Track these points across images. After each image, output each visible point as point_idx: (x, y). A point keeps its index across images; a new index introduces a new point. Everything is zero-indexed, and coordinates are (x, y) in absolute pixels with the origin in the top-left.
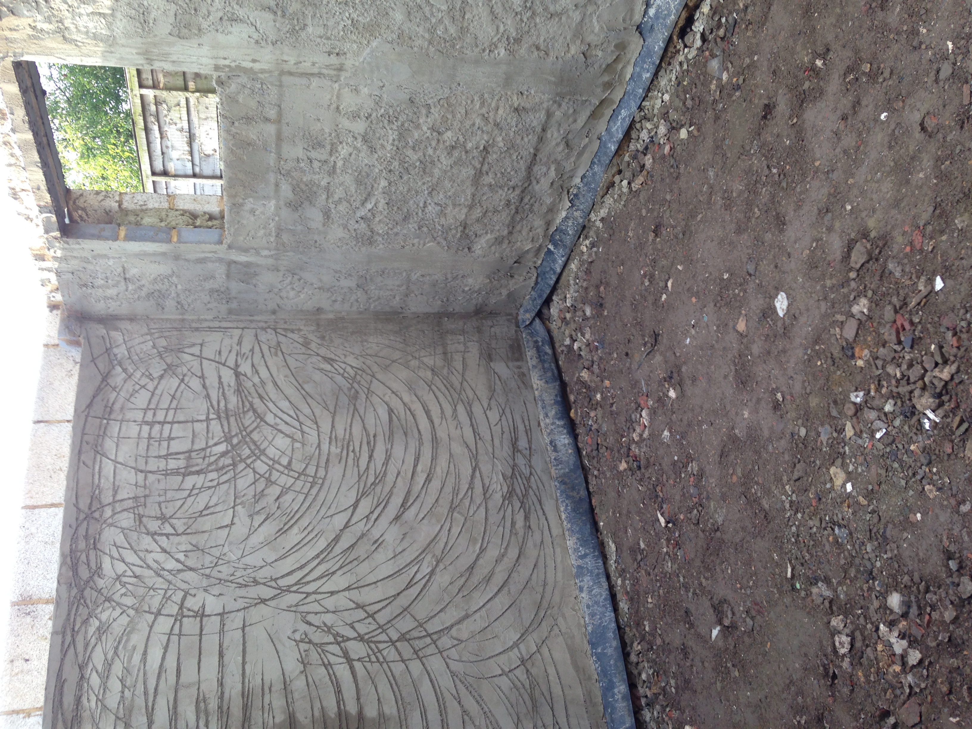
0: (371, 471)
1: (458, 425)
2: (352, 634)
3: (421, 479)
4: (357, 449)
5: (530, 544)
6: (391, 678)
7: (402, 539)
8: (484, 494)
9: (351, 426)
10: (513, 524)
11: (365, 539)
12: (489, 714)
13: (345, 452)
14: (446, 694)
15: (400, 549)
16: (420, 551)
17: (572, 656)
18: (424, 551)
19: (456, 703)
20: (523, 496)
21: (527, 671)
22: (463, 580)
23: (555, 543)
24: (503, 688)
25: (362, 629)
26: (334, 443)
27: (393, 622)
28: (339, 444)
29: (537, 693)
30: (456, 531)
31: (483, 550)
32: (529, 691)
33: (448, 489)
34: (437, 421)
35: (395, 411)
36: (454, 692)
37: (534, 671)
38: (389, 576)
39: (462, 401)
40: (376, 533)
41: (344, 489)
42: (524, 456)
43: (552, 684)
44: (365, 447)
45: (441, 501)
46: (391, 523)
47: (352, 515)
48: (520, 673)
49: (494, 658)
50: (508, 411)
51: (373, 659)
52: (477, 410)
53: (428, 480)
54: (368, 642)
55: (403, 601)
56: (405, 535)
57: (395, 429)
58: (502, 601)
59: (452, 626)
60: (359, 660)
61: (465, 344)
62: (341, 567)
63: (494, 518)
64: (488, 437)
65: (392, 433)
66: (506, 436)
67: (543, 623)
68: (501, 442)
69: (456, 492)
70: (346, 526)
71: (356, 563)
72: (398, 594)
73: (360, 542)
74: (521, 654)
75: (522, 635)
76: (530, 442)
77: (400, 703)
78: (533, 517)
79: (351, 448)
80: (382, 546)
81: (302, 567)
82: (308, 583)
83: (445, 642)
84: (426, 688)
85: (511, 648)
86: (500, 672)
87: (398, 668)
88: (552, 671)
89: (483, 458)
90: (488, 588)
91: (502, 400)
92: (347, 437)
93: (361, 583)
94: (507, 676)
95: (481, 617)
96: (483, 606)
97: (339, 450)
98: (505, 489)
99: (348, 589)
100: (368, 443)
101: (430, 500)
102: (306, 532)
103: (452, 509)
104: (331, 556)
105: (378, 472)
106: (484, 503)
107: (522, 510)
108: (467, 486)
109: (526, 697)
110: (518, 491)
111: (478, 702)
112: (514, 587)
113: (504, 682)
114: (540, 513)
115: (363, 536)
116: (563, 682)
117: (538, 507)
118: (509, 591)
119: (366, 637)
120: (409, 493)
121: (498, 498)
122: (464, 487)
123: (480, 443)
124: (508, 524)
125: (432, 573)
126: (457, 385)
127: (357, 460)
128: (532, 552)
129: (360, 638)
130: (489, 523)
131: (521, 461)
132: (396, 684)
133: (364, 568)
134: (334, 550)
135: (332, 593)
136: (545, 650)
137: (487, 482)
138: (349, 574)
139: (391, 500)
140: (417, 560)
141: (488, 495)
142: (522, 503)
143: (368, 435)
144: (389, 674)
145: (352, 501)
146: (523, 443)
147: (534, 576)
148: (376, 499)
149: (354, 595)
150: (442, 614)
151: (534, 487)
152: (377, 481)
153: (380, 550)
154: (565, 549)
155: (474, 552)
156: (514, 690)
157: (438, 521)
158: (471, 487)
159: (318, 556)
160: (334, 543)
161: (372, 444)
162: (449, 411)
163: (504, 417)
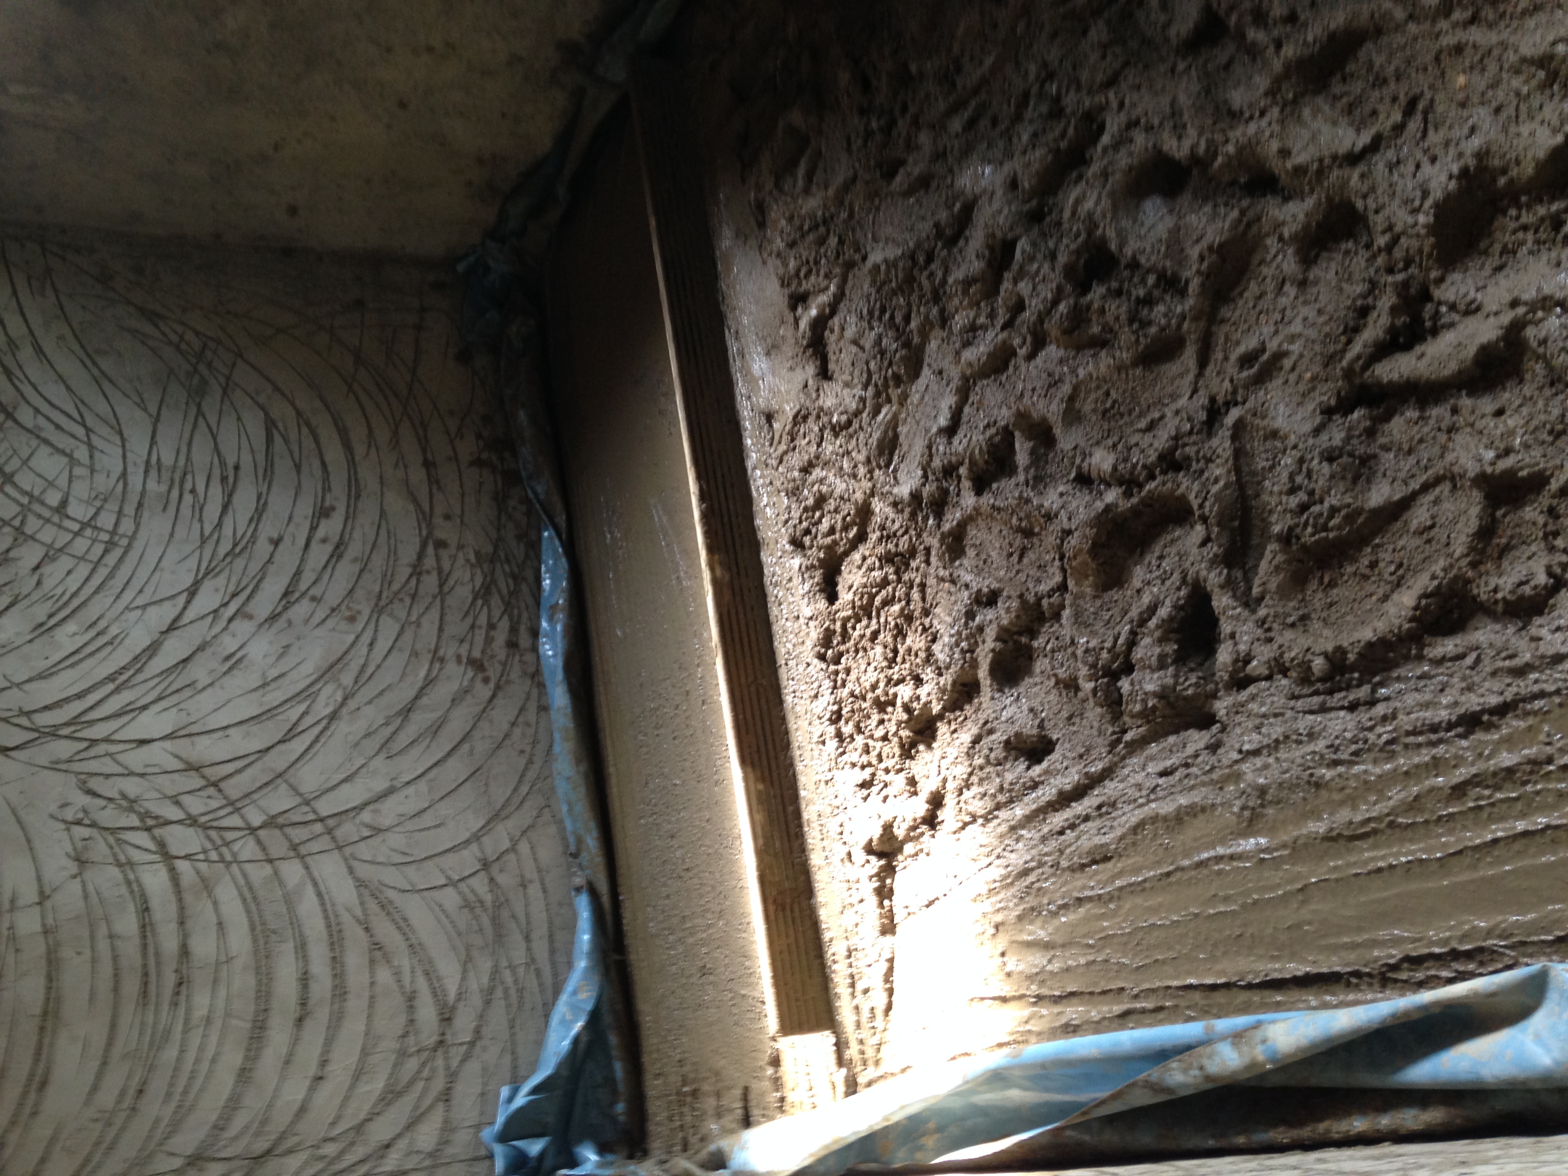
2: (173, 813)
4: (201, 488)
8: (441, 586)
13: (175, 493)
14: (346, 918)
26: (153, 473)
46: (260, 625)
47: (185, 608)
48: (480, 884)
49: (436, 860)
51: (214, 856)
59: (364, 805)
79: (188, 486)
81: (82, 695)
82: (94, 722)
83: (348, 830)
84: (308, 905)
86: (443, 881)
87: (259, 873)
102: (92, 633)
104: (140, 677)
108: (410, 569)
118: (472, 752)
126: (402, 387)
127: (199, 509)
138: (174, 711)
142: (507, 605)
143: (223, 464)
150: (346, 787)
159: (115, 675)
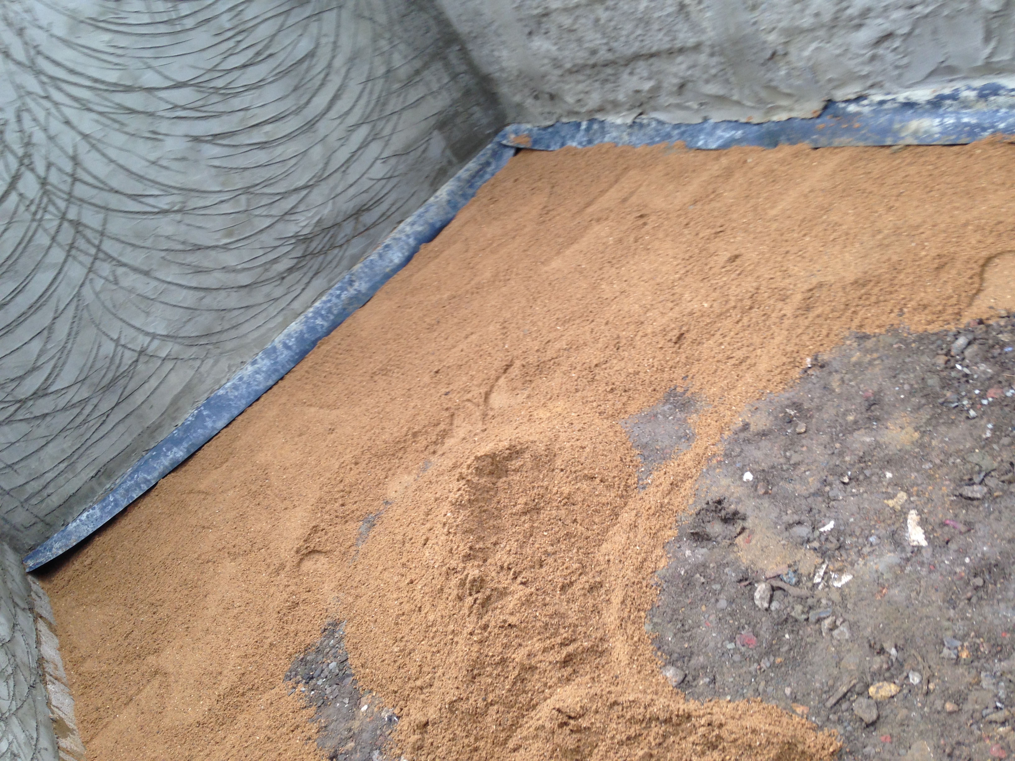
0: (228, 78)
1: (344, 140)
2: (41, 170)
3: (257, 137)
4: (242, 46)
5: (266, 289)
6: (27, 239)
7: (177, 159)
8: (286, 214)
9: (264, 21)
10: (275, 261)
11: (150, 120)
12: (66, 352)
13: (229, 35)
14: (54, 300)
15: (164, 163)
16: (178, 185)
17: (182, 392)
18: (180, 189)
19: (51, 315)
20: (311, 253)
21: (137, 361)
22: (180, 247)
23: (284, 312)
24: (102, 350)
25: (54, 177)
26: (234, 13)
27: (85, 205)
28: (235, 22)
29: (122, 382)
30: (227, 208)
31: (225, 247)
32: (118, 374)
33: (265, 173)
34: (333, 114)
35: (315, 59)
36: (62, 307)
37: (141, 367)
38: (128, 171)
39: (374, 127)
40: (163, 127)
41: (190, 60)
42: (355, 229)
43: (141, 390)
44: (250, 53)
45: (246, 173)
46: (186, 136)
47: (165, 88)
48: (129, 357)
49: (124, 324)
50: (394, 181)
51: (33, 208)
52: (374, 149)
53: (262, 145)
54: (45, 193)
55: (114, 201)
56: (185, 158)
57: (293, 73)
59: (124, 265)
60: (21, 195)
61: (441, 88)
62: (101, 113)
63: (268, 239)
64: (352, 177)
65: (286, 73)
66: (366, 197)
67: (194, 349)
68: (355, 196)
69: (268, 182)
70: (149, 90)
71: (117, 126)
72: (117, 192)
73: (142, 116)
74: (148, 346)
75: (167, 336)
76: (374, 224)
77: (10, 262)
78: (296, 276)
79: (238, 39)
80: (157, 143)
81: (72, 71)
82: (60, 89)
83: (105, 268)
84: (44, 278)
85: (147, 334)
86: (115, 337)
87: (43, 240)
88: (153, 383)
89: (324, 188)
90: (190, 276)
91: (402, 168)
92: (248, 25)
93: (100, 146)
94: (117, 346)
95: (155, 287)
96: (169, 283)
97: (229, 25)
98: (306, 231)
99: (85, 136)
100: (258, 54)
101: (241, 162)
102: (112, 50)
103: (246, 190)
104: (105, 95)
105: (233, 85)
106: (276, 219)
107: (295, 261)
108: (283, 190)
109: (110, 376)
110: (314, 245)
111: (69, 334)
112: (209, 301)
113: (108, 348)
114: (305, 280)
115: (151, 115)
116: (151, 398)
117: (310, 274)
118: (202, 298)
119: (48, 187)
120: (232, 134)
121: (291, 229)
122: (281, 188)
123: (338, 175)
124: (272, 256)
125: (165, 212)
126: (389, 109)
127: (230, 54)
128: (259, 296)
129: (44, 182)
130: (259, 236)
131: (348, 228)
132: (25, 248)
133: (119, 139)
134: (114, 94)
135: (67, 122)
136: (169, 365)
137: (301, 208)
138: (100, 127)
139: (210, 119)
140: (167, 189)
141: (287, 217)
142: (304, 256)
143: (266, 47)
144: (30, 234)
145: (182, 77)
146: (368, 218)
147: (236, 313)
148: (201, 103)
149: (83, 147)
150: (129, 249)
151: (329, 258)
152: (221, 91)
153: (150, 144)
154: (285, 324)
155: (217, 240)
156: (108, 360)
157: (223, 184)
158: (284, 195)
159: (96, 81)
160: (122, 89)
161: (260, 59)
162: (352, 119)
163: (384, 182)
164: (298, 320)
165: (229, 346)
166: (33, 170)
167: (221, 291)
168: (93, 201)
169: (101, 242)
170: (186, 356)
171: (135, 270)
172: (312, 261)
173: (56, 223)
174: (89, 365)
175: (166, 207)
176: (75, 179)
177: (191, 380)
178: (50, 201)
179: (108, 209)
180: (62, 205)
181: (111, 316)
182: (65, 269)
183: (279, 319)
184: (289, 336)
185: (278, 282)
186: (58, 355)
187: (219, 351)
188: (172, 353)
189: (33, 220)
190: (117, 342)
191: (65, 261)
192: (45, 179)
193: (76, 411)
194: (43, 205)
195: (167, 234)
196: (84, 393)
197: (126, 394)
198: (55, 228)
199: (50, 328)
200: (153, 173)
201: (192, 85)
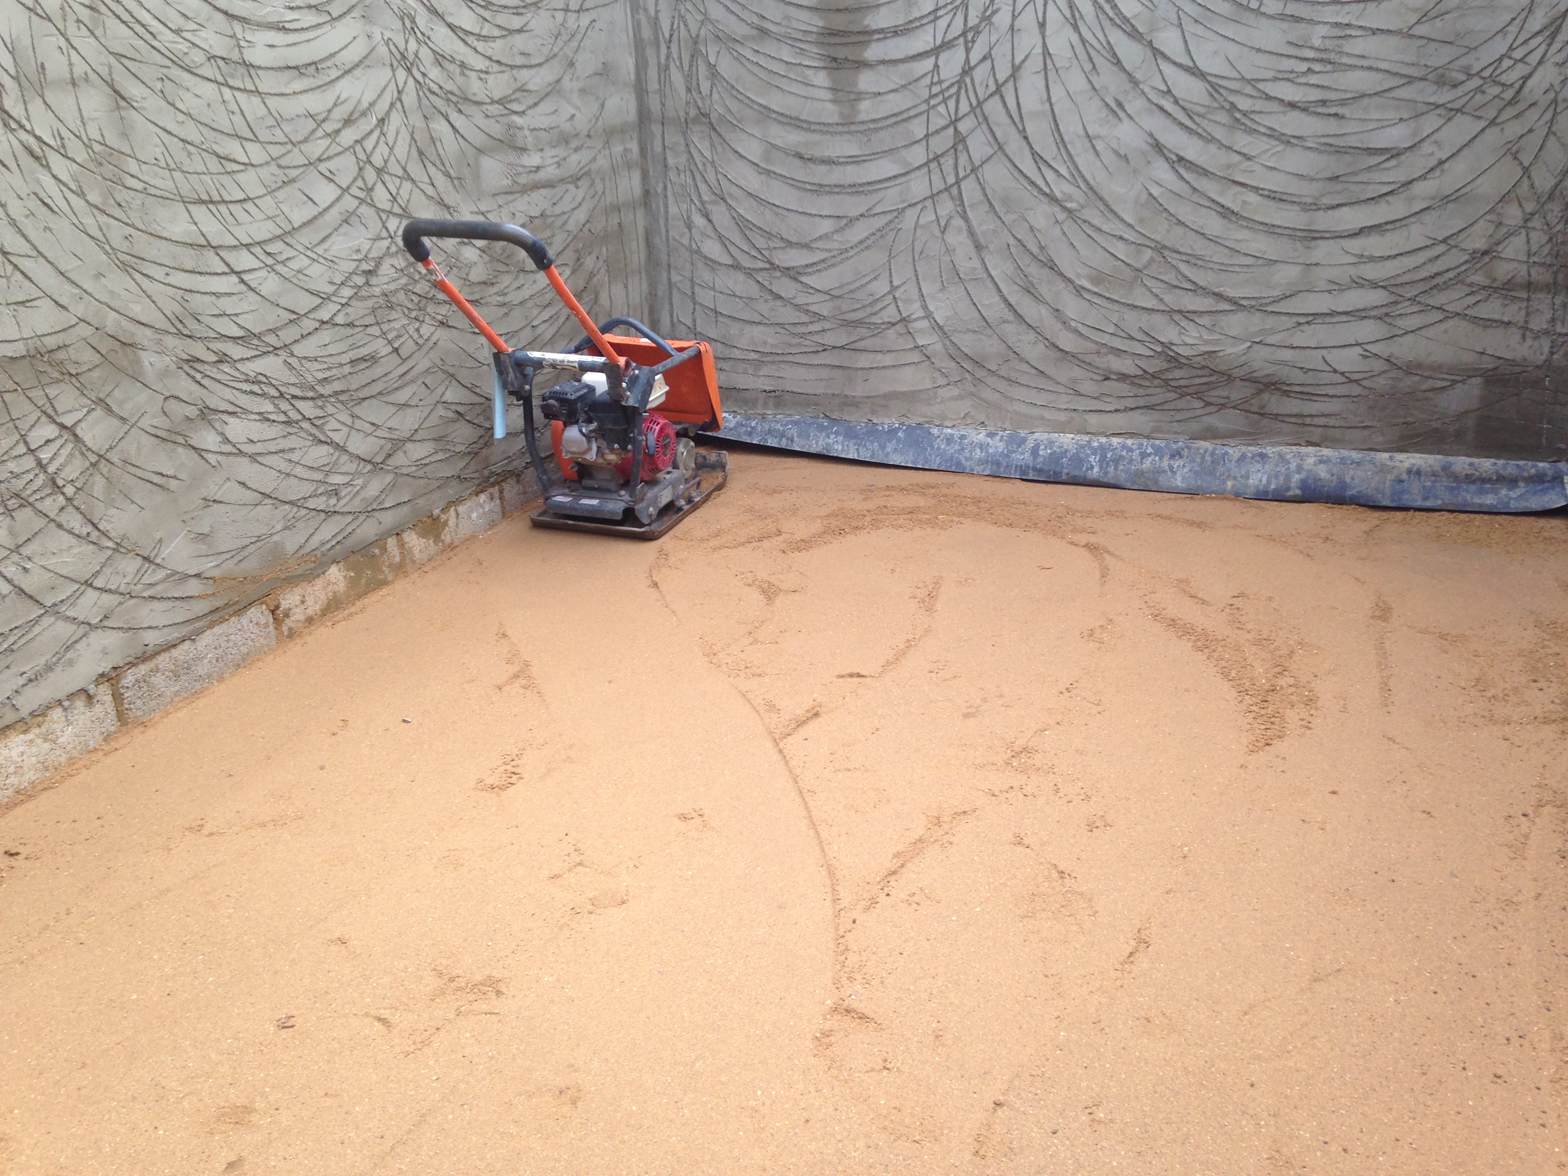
0: (1259, 105)
1: (1336, 287)
3: (1230, 199)
5: (1078, 372)
6: (905, 115)
7: (1117, 153)
9: (1370, 68)
10: (1118, 352)
11: (1129, 86)
12: (844, 256)
15: (1100, 146)
16: (1092, 182)
17: (904, 394)
18: (1091, 188)
19: (863, 209)
20: (1166, 381)
21: (893, 325)
22: (1035, 250)
23: (1074, 414)
24: (875, 283)
25: (980, 74)
27: (984, 127)
28: (1329, 44)
29: (864, 332)
30: (1120, 250)
31: (1079, 291)
32: (867, 320)
33: (1200, 247)
34: (1355, 245)
35: (1393, 162)
36: (878, 210)
37: (891, 333)
38: (1057, 125)
39: (1396, 303)
40: (1135, 105)
41: (1233, 50)
42: (1246, 400)
43: (872, 355)
44: (1315, 95)
45: (1179, 230)
50: (1356, 390)
52: (1368, 330)
53: (1226, 213)
54: (960, 83)
55: (1015, 145)
56: (1126, 158)
57: (1348, 158)
58: (994, 309)
60: (936, 66)
61: (1546, 332)
62: (1083, 41)
63: (1132, 322)
64: (1299, 339)
65: (1339, 151)
66: (1297, 376)
67: (953, 364)
68: (1284, 363)
69: (1193, 260)
70: (1157, 53)
71: (1088, 67)
72: (1026, 138)
73: (1123, 76)
76: (1276, 417)
77: (872, 126)
78: (1124, 388)
80: (1110, 117)
85: (925, 307)
88: (888, 360)
89: (1255, 322)
90: (1016, 288)
91: (1381, 383)
92: (1345, 60)
93: (1052, 75)
94: (889, 293)
95: (974, 269)
96: (990, 276)
97: (1317, 42)
98: (1183, 351)
99: (1046, 53)
100: (1324, 102)
101: (1184, 212)
103: (1160, 248)
105: (1256, 117)
106: (1163, 308)
107: (1140, 372)
109: (859, 315)
110: (1177, 374)
111: (861, 242)
112: (1011, 330)
113: (881, 287)
114: (1130, 403)
115: (1135, 83)
116: (873, 371)
117: (1142, 402)
121: (1168, 333)
122: (1202, 278)
123: (1289, 322)
124: (1118, 343)
128: (1065, 373)
129: (968, 70)
130: (1124, 309)
131: (1238, 392)
132: (896, 123)
133: (1077, 82)
134: (1116, 29)
135: (1042, 25)
136: (915, 357)
137: (1205, 320)
139: (1195, 138)
140: (1077, 176)
141: (1177, 317)
144: (912, 113)
145: (1204, 65)
146: (1275, 403)
147: (1024, 367)
148: (1202, 110)
149: (1035, 63)
151: (1180, 404)
152: (1238, 115)
153: (1105, 112)
154: (1062, 428)
155: (1078, 276)
156: (871, 299)
157: (1141, 221)
158: (1197, 289)
160: (1128, 29)
161: (1320, 110)
162: (1371, 272)
163: (1340, 379)
164: (1078, 437)
165: (987, 394)
166: (968, 51)
167: (1031, 332)
168: (995, 129)
169: (965, 177)
170: (938, 364)
171: (972, 233)
172: (1158, 390)
173: (943, 122)
174: (852, 287)
175: (1059, 195)
176: (998, 90)
177: (921, 391)
178: (958, 93)
179: (1001, 147)
180: (964, 107)
181: (911, 260)
182: (913, 176)
183: (1062, 417)
184: (1051, 443)
185: (1099, 378)
186: (836, 253)
187: (973, 389)
188: (929, 348)
189: (927, 101)
190: (894, 289)
191: (918, 168)
192: (972, 69)
193: (805, 319)
194: (946, 95)
195: (1033, 224)
196: (824, 310)
197: (857, 346)
198: (938, 127)
199: (851, 221)
200: (1078, 148)
201: (1209, 82)
